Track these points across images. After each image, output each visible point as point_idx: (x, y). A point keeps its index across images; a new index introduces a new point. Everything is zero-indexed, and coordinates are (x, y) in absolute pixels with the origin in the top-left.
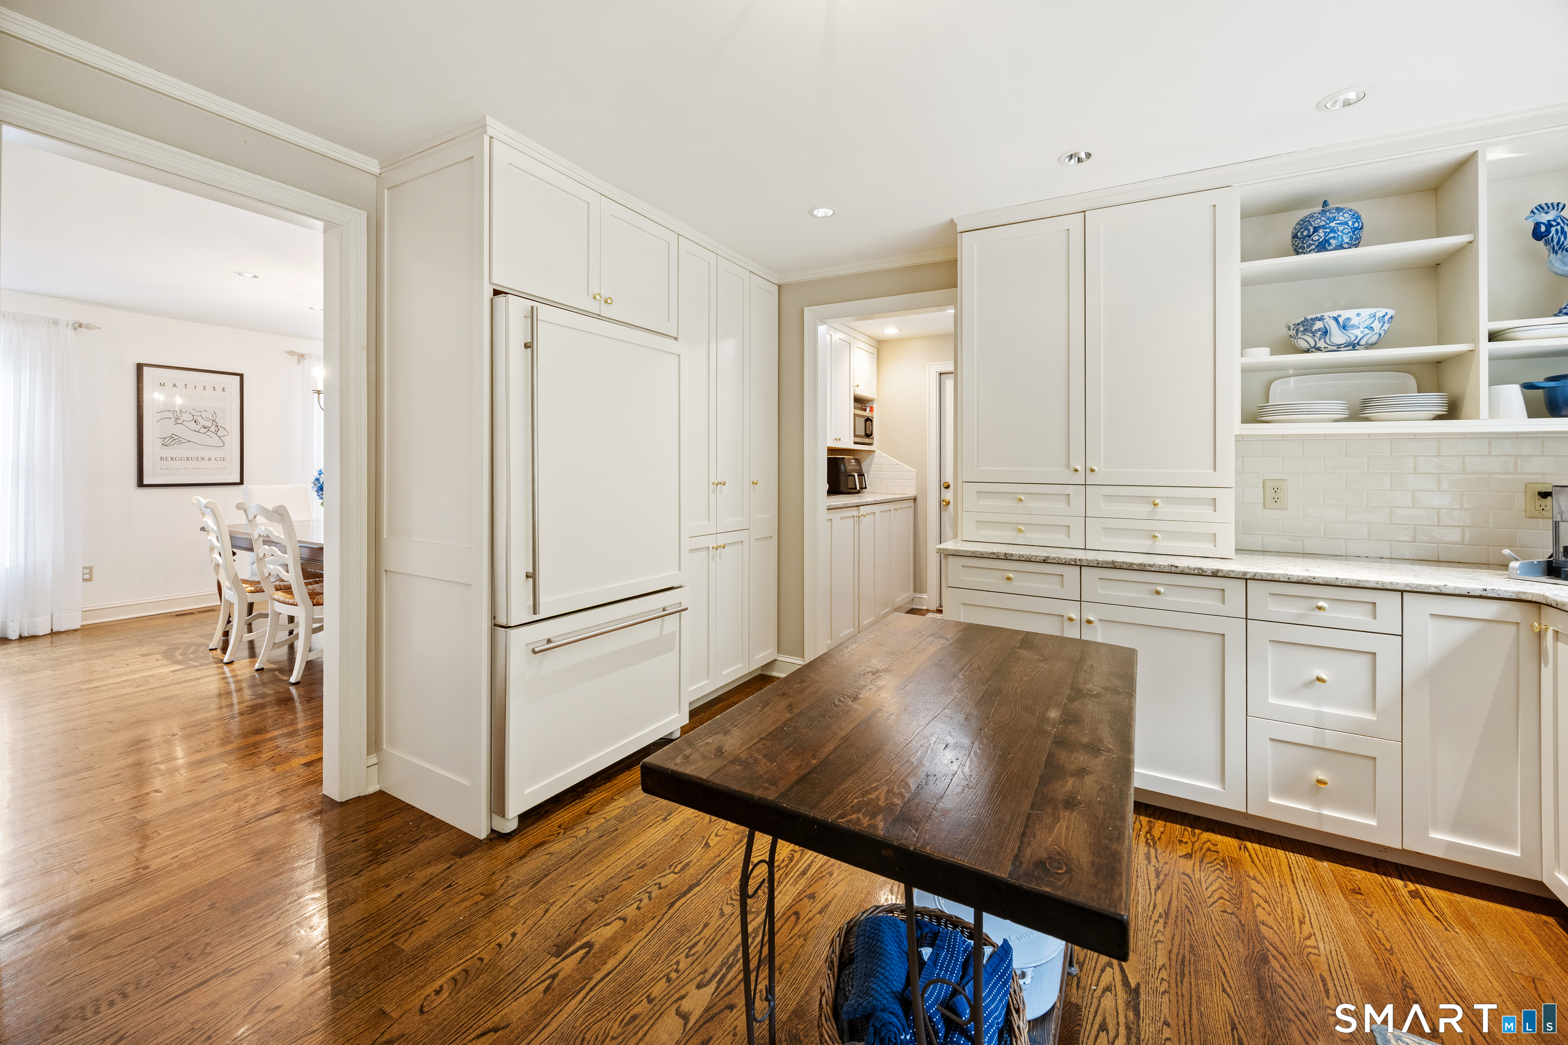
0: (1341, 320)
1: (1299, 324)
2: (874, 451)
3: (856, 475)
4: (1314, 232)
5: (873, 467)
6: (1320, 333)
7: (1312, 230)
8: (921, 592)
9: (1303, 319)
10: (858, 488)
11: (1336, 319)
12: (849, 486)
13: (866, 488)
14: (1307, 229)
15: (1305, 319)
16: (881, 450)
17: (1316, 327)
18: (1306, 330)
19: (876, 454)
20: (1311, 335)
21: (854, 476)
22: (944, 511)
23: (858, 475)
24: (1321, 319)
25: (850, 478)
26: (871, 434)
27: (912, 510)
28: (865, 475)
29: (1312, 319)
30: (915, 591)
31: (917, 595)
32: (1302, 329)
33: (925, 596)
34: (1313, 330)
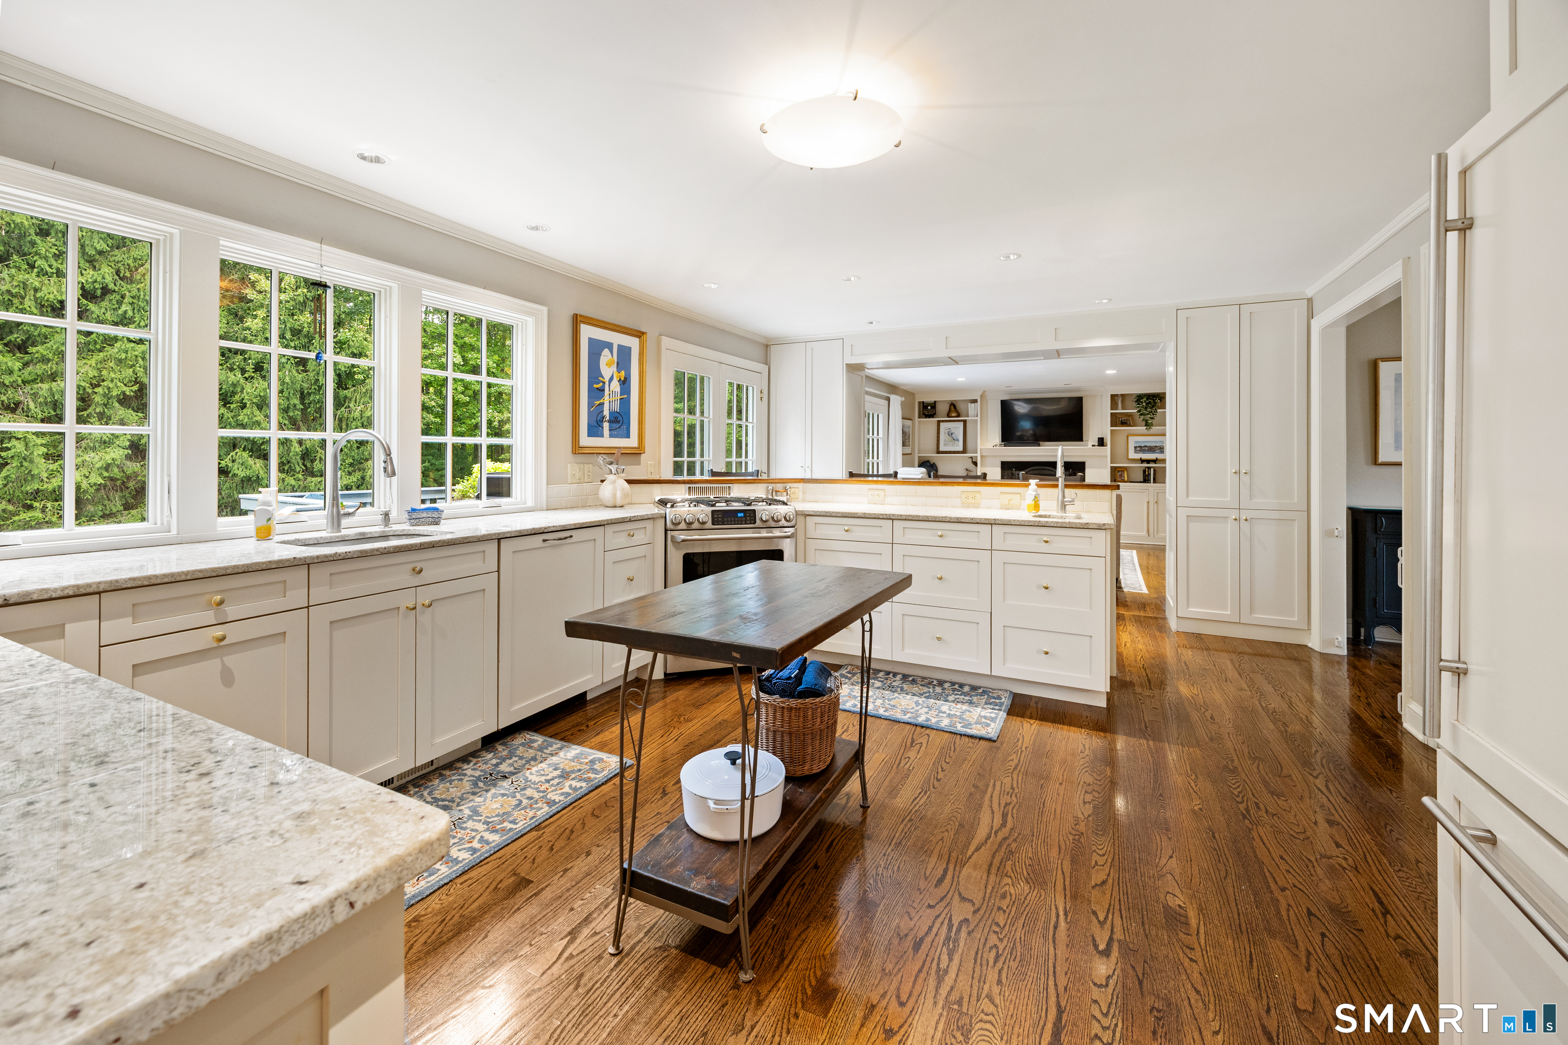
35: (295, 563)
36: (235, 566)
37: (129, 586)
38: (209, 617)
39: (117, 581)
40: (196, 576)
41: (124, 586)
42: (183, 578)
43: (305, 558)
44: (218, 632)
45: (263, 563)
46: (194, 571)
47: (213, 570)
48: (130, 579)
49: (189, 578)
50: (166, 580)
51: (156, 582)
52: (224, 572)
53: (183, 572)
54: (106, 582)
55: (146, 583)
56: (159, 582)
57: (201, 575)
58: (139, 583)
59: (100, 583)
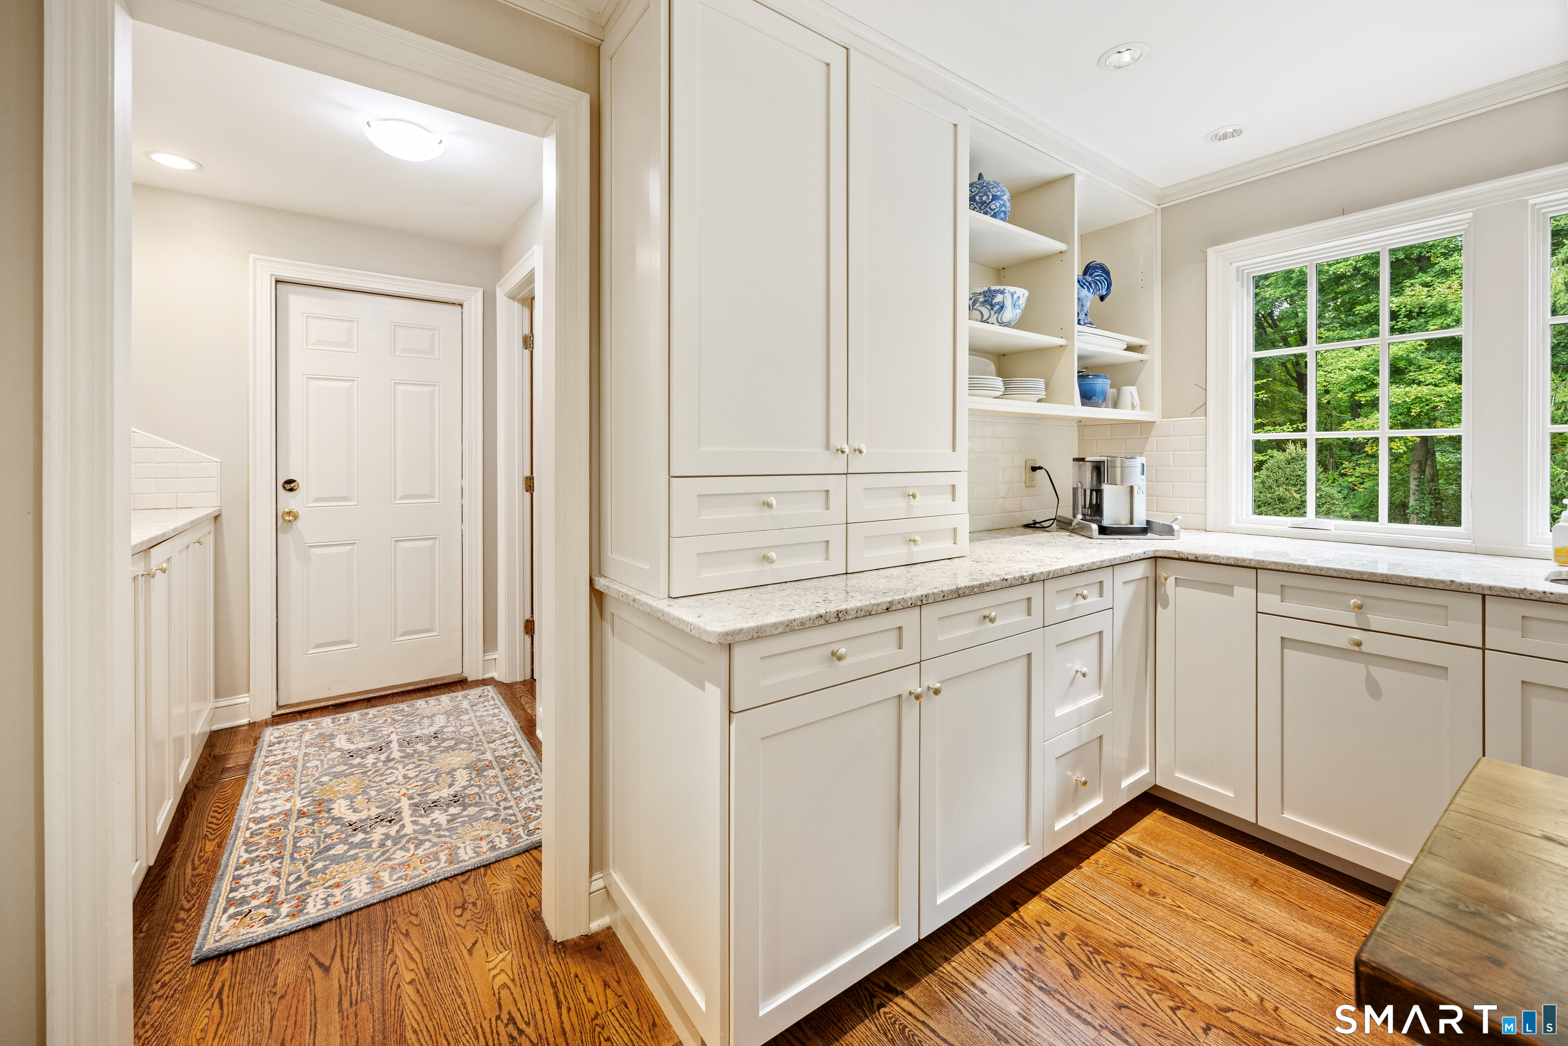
0: (1015, 296)
1: (980, 294)
4: (992, 200)
6: (998, 307)
7: (991, 197)
8: (234, 693)
9: (986, 289)
11: (1012, 295)
14: (986, 194)
15: (989, 289)
17: (996, 300)
18: (986, 301)
20: (989, 307)
22: (286, 532)
24: (1002, 292)
29: (994, 291)
30: (218, 693)
31: (223, 702)
32: (982, 299)
33: (243, 699)
34: (994, 302)
35: (1453, 587)
36: (1371, 573)
37: (1272, 568)
38: (1350, 618)
39: (1263, 562)
40: (1330, 574)
41: (1269, 567)
42: (1318, 572)
43: (1469, 585)
44: (1358, 635)
45: (1407, 578)
46: (1328, 569)
47: (1347, 571)
48: (1273, 562)
49: (1323, 573)
50: (1302, 570)
51: (1293, 570)
52: (1359, 577)
53: (1318, 567)
54: (1255, 561)
55: (1285, 569)
56: (1296, 571)
57: (1335, 574)
58: (1280, 568)
59: (1251, 560)
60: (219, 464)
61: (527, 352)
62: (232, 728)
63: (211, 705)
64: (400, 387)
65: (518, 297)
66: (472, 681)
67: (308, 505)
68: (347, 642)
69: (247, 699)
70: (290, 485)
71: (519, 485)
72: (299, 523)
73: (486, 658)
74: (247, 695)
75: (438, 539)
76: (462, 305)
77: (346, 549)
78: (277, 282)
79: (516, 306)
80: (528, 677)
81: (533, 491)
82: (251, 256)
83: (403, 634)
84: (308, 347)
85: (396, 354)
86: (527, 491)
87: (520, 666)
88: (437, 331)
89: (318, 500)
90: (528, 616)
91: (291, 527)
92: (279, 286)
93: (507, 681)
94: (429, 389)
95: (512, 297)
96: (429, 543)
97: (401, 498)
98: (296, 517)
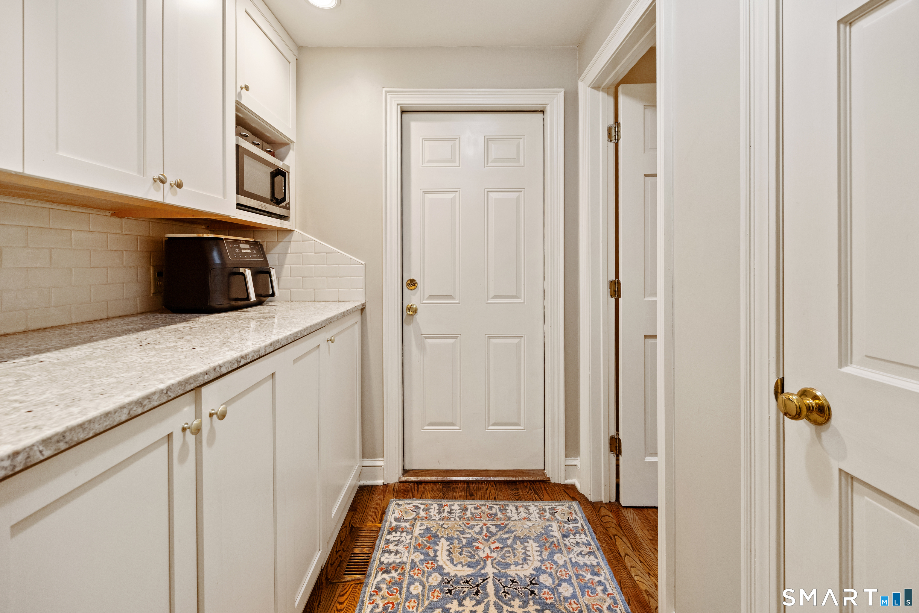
2: (289, 231)
3: (248, 273)
5: (290, 258)
8: (374, 456)
10: (253, 298)
12: (234, 295)
13: (273, 295)
16: (304, 228)
19: (295, 236)
21: (243, 275)
22: (409, 324)
23: (254, 275)
25: (236, 279)
26: (284, 199)
27: (358, 327)
28: (273, 271)
30: (364, 455)
31: (367, 463)
33: (379, 462)
60: (364, 265)
61: (612, 145)
62: (372, 486)
63: (360, 463)
64: (491, 195)
65: (603, 86)
66: (554, 483)
67: (424, 302)
68: (452, 424)
69: (382, 463)
70: (412, 283)
71: (604, 289)
72: (418, 317)
73: (568, 463)
74: (382, 459)
75: (523, 338)
76: (543, 112)
77: (451, 341)
78: (403, 112)
79: (601, 95)
80: (613, 499)
81: (619, 296)
82: (384, 90)
83: (496, 424)
84: (424, 165)
85: (489, 165)
86: (611, 296)
87: (605, 485)
88: (522, 140)
89: (431, 297)
90: (613, 433)
91: (412, 319)
92: (405, 116)
93: (592, 498)
94: (515, 195)
95: (596, 87)
96: (516, 341)
97: (493, 298)
98: (415, 311)
